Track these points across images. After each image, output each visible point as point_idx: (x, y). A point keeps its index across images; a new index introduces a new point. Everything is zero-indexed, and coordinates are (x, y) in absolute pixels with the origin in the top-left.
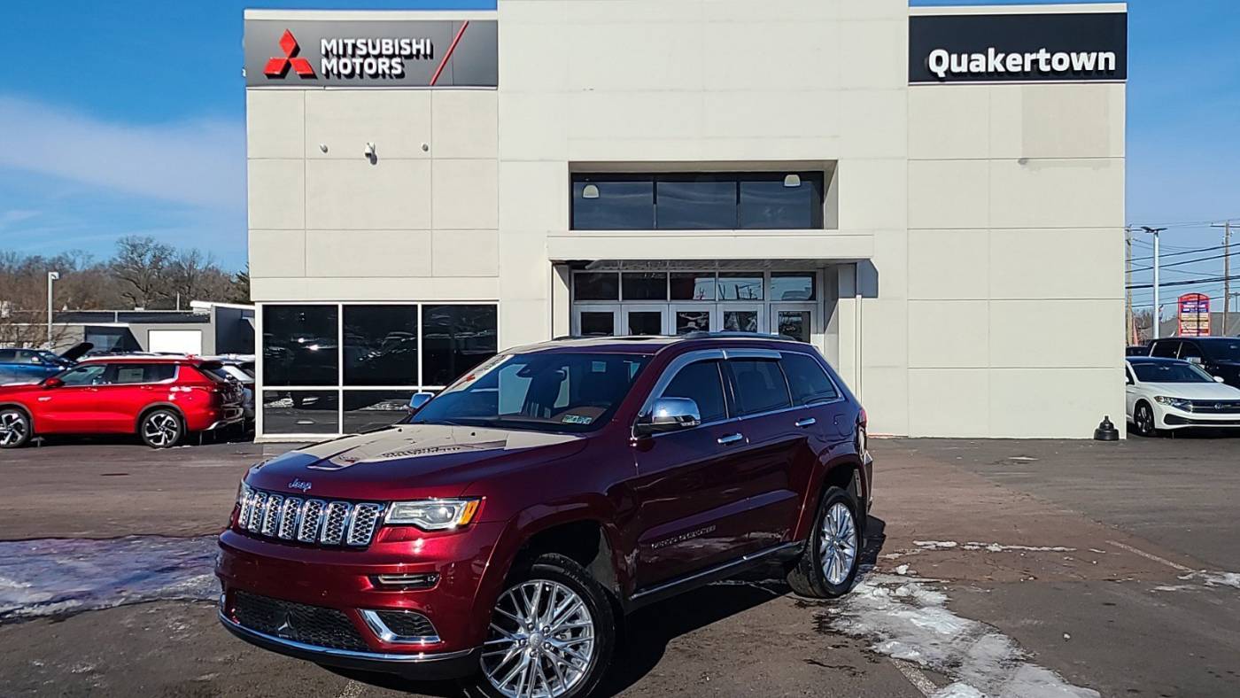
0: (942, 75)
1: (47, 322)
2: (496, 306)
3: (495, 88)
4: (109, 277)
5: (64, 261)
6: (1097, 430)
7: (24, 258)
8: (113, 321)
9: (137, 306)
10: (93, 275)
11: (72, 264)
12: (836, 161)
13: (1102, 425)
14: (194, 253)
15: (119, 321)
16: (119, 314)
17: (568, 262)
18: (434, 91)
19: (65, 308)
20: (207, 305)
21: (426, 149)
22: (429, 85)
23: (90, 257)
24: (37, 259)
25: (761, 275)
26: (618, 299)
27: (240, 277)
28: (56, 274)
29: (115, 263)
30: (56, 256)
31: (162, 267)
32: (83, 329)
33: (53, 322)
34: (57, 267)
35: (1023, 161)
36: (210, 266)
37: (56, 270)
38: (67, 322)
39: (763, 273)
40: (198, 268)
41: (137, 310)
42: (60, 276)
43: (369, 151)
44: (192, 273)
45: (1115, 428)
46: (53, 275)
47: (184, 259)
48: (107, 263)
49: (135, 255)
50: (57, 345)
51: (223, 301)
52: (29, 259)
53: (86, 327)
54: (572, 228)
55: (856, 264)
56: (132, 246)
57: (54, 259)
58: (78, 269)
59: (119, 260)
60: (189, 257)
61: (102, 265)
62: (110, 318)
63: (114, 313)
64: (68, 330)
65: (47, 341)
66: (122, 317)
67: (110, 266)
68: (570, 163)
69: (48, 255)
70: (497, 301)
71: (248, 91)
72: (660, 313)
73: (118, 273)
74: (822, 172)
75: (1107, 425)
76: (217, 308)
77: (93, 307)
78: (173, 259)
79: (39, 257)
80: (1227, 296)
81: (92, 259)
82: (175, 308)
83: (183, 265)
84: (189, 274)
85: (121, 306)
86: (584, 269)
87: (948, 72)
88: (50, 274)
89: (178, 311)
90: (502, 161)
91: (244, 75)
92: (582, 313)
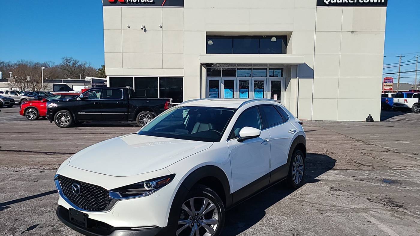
0: (327, 4)
1: (42, 82)
2: (183, 78)
3: (183, 7)
4: (60, 69)
5: (46, 64)
6: (366, 119)
7: (34, 63)
8: (61, 82)
9: (68, 78)
10: (55, 69)
11: (48, 65)
12: (292, 32)
13: (368, 117)
14: (85, 62)
15: (63, 82)
16: (63, 80)
17: (206, 64)
18: (163, 8)
19: (47, 79)
20: (89, 78)
21: (161, 27)
22: (161, 6)
23: (54, 63)
24: (38, 63)
25: (266, 69)
26: (221, 76)
27: (99, 70)
28: (44, 68)
29: (61, 65)
30: (44, 63)
31: (76, 66)
32: (52, 84)
33: (44, 82)
34: (44, 66)
35: (352, 32)
36: (90, 66)
37: (43, 66)
38: (48, 83)
39: (267, 68)
40: (87, 67)
41: (68, 79)
42: (45, 68)
43: (142, 27)
44: (84, 68)
45: (372, 118)
46: (43, 68)
47: (82, 64)
48: (59, 65)
49: (67, 63)
50: (45, 89)
51: (94, 77)
52: (35, 63)
53: (53, 84)
54: (207, 53)
55: (297, 65)
56: (66, 60)
57: (43, 64)
58: (50, 66)
59: (63, 64)
60: (83, 63)
61: (57, 66)
62: (61, 81)
63: (62, 80)
64: (49, 85)
65: (42, 88)
66: (64, 81)
67: (60, 66)
68: (207, 32)
69: (41, 62)
70: (183, 76)
71: (103, 7)
72: (234, 81)
73: (63, 68)
74: (287, 36)
75: (370, 117)
76: (92, 79)
77: (56, 78)
78: (79, 64)
79: (39, 63)
80: (399, 78)
81: (55, 64)
82: (80, 79)
83: (82, 66)
84: (84, 69)
85: (63, 78)
86: (211, 66)
87: (330, 2)
88: (42, 67)
89: (81, 80)
90: (185, 31)
91: (102, 2)
92: (209, 81)
